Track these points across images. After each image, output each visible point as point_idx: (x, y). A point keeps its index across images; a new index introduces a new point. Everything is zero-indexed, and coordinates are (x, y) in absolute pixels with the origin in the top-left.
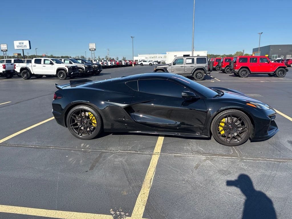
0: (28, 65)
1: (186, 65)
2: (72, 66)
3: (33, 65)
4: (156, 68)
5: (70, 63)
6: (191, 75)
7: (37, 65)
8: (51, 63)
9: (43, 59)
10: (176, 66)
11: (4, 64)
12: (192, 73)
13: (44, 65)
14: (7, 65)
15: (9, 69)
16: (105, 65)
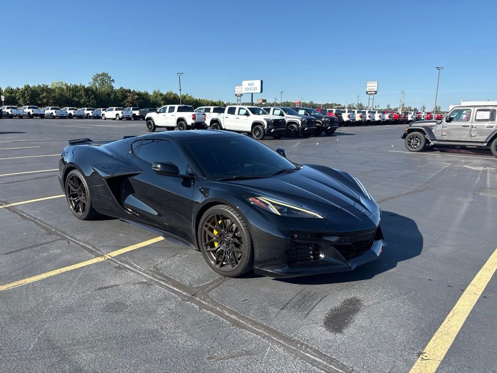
0: (219, 116)
1: (475, 124)
2: (275, 120)
3: (225, 116)
4: (410, 126)
5: (282, 115)
6: (485, 144)
7: (230, 116)
8: (247, 114)
9: (238, 107)
10: (452, 123)
11: (194, 113)
12: (488, 141)
13: (239, 116)
14: (198, 114)
15: (199, 121)
16: (368, 118)
